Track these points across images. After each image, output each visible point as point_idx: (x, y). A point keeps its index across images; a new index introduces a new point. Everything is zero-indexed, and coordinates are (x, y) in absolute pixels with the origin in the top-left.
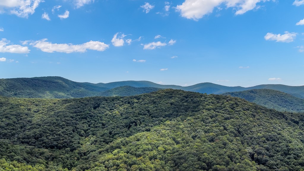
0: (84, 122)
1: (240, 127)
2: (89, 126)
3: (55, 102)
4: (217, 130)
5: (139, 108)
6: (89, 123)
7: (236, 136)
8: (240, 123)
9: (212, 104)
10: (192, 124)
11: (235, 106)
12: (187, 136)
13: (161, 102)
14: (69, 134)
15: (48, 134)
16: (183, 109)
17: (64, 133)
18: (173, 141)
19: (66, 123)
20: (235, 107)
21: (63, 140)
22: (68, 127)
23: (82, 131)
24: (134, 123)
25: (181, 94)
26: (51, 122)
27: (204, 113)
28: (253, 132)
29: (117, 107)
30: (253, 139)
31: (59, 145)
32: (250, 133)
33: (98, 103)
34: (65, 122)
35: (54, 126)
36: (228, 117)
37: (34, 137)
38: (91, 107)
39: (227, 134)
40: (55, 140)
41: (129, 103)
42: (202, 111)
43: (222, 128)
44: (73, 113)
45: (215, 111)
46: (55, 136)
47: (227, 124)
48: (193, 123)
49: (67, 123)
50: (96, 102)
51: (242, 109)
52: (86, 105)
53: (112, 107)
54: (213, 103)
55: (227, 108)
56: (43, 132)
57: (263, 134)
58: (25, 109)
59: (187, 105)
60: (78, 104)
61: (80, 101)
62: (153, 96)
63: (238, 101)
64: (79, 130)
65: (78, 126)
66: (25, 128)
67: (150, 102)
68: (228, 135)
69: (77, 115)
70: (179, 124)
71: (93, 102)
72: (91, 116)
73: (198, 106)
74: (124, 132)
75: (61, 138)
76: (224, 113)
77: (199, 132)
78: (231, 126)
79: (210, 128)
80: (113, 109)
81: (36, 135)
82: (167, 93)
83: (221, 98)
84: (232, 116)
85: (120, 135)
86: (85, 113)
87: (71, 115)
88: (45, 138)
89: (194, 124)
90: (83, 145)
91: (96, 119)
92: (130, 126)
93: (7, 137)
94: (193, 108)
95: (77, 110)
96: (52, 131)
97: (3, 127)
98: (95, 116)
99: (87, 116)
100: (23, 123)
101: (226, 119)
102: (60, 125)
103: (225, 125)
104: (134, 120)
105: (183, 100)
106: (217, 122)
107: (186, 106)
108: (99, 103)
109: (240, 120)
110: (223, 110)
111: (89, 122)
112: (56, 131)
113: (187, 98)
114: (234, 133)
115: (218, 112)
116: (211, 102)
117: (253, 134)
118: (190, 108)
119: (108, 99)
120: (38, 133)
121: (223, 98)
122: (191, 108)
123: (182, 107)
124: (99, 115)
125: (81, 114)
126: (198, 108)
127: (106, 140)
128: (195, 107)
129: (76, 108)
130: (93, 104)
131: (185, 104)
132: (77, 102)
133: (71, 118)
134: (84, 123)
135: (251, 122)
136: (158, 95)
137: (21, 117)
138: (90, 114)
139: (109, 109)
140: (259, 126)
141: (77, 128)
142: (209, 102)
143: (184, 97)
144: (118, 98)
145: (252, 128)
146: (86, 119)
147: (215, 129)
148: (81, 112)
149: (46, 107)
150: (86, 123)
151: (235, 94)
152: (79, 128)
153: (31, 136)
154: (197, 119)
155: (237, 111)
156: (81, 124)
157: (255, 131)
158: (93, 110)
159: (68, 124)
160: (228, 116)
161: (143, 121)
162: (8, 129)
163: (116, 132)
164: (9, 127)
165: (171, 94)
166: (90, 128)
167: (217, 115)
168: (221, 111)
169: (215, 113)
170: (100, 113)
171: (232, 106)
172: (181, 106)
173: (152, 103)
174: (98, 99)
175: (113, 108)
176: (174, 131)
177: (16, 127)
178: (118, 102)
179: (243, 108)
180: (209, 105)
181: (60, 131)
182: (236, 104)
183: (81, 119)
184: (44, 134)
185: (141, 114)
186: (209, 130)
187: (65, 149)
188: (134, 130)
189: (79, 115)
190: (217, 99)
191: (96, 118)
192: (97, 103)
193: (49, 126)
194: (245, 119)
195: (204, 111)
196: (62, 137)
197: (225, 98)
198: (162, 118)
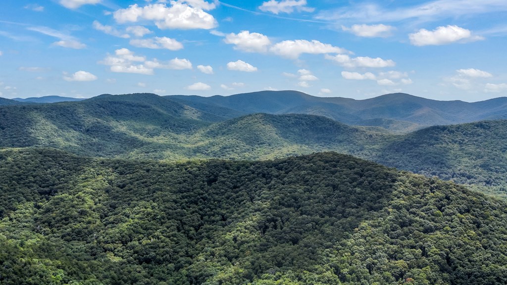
0: (194, 210)
1: (451, 251)
2: (202, 218)
3: (148, 168)
4: (410, 255)
5: (281, 190)
6: (201, 212)
7: (443, 270)
8: (451, 242)
9: (404, 196)
10: (368, 238)
11: (445, 202)
12: (359, 263)
13: (316, 180)
14: (172, 236)
15: (141, 236)
16: (354, 201)
17: (165, 234)
18: (334, 275)
19: (166, 214)
20: (444, 206)
21: (163, 247)
22: (170, 223)
23: (192, 228)
24: (273, 223)
25: (351, 168)
26: (144, 212)
27: (389, 213)
28: (473, 261)
29: (245, 183)
30: (472, 277)
31: (158, 257)
32: (467, 264)
33: (215, 174)
34: (165, 211)
35: (148, 220)
36: (431, 227)
37: (120, 240)
38: (203, 181)
39: (426, 265)
40: (152, 248)
41: (264, 176)
42: (386, 210)
43: (418, 251)
44: (177, 193)
45: (408, 210)
46: (150, 240)
47: (429, 243)
48: (370, 236)
49: (168, 213)
50: (211, 172)
51: (457, 209)
52: (196, 176)
53: (238, 181)
54: (405, 193)
55: (432, 207)
56: (134, 231)
57: (491, 268)
58: (104, 181)
60: (184, 174)
61: (186, 169)
62: (304, 167)
63: (451, 191)
64: (186, 227)
65: (184, 219)
66: (106, 220)
67: (298, 179)
68: (428, 269)
69: (183, 197)
70: (347, 236)
71: (207, 172)
72: (205, 199)
73: (379, 197)
74: (257, 239)
75: (161, 244)
76: (423, 217)
77: (380, 256)
78: (435, 249)
79: (398, 247)
80: (239, 187)
81: (123, 237)
82: (326, 162)
83: (421, 183)
84: (437, 224)
85: (249, 244)
86: (195, 193)
87: (174, 197)
88: (137, 243)
89: (372, 238)
90: (194, 259)
91: (211, 204)
92: (267, 227)
93: (81, 237)
94: (372, 201)
95: (183, 187)
96: (146, 229)
97: (75, 218)
98: (210, 199)
99: (198, 199)
100: (104, 210)
101: (427, 231)
102: (157, 218)
103: (425, 245)
104: (273, 216)
105: (354, 180)
106: (411, 236)
107: (359, 194)
108: (217, 174)
109: (453, 236)
110: (423, 211)
111: (201, 210)
112: (152, 229)
113: (361, 176)
114: (440, 263)
115: (414, 213)
116: (402, 191)
117: (473, 265)
118: (365, 199)
119: (231, 165)
120: (126, 234)
121: (425, 185)
122: (368, 201)
123: (353, 197)
124: (217, 197)
125: (188, 194)
126: (379, 203)
127: (228, 252)
128: (374, 200)
129: (180, 183)
131: (358, 190)
132: (181, 170)
133: (174, 205)
134: (193, 212)
135: (472, 239)
136: (312, 166)
137: (99, 196)
138: (202, 194)
139: (232, 185)
140: (485, 248)
141: (184, 224)
142: (400, 192)
143: (356, 173)
144: (246, 165)
145: (473, 253)
146: (197, 204)
147: (406, 251)
148: (188, 190)
149: (134, 178)
150: (196, 211)
151: (448, 131)
152: (187, 222)
153: (117, 238)
154: (375, 227)
155: (449, 215)
156: (189, 216)
157: (476, 261)
158: (207, 187)
159: (170, 215)
160: (432, 224)
161: (287, 220)
162: (83, 222)
163: (243, 239)
164: (83, 218)
165: (335, 166)
166: (203, 222)
167: (411, 222)
168: (419, 212)
169: (408, 216)
170: (217, 194)
171: (439, 202)
172: (351, 193)
173: (302, 182)
174: (216, 166)
175: (239, 185)
176: (338, 250)
177: (93, 218)
178: (246, 172)
179: (458, 207)
180: (398, 198)
181: (158, 231)
182: (447, 198)
183: (189, 204)
184: (134, 235)
185: (283, 205)
186: (396, 252)
187: (166, 265)
188: (272, 237)
189: (186, 197)
190: (414, 185)
191: (212, 202)
192: (213, 174)
193: (141, 218)
194: (461, 233)
195: (390, 210)
196: (162, 242)
197: (428, 185)
198: (318, 217)
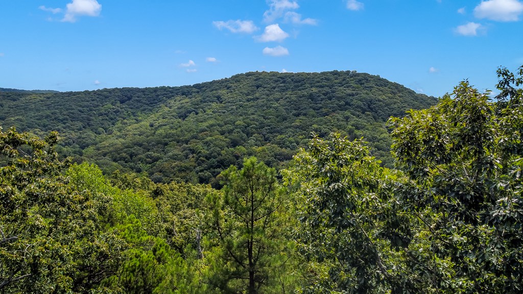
1: (371, 103)
6: (112, 121)
24: (193, 112)
33: (129, 96)
34: (68, 115)
38: (115, 100)
50: (124, 94)
52: (107, 97)
53: (155, 99)
59: (285, 86)
60: (92, 96)
61: (94, 93)
65: (92, 123)
71: (119, 94)
72: (116, 112)
73: (302, 85)
76: (345, 90)
78: (357, 101)
80: (156, 103)
82: (250, 75)
86: (105, 108)
87: (80, 108)
91: (124, 115)
98: (123, 112)
99: (109, 112)
103: (348, 100)
105: (277, 81)
108: (131, 96)
110: (345, 87)
114: (362, 108)
124: (130, 110)
125: (97, 108)
130: (119, 96)
132: (90, 94)
138: (113, 109)
143: (279, 78)
148: (98, 106)
152: (95, 125)
155: (368, 88)
158: (119, 104)
170: (132, 108)
174: (129, 91)
182: (366, 79)
189: (95, 110)
192: (126, 96)
196: (64, 133)
